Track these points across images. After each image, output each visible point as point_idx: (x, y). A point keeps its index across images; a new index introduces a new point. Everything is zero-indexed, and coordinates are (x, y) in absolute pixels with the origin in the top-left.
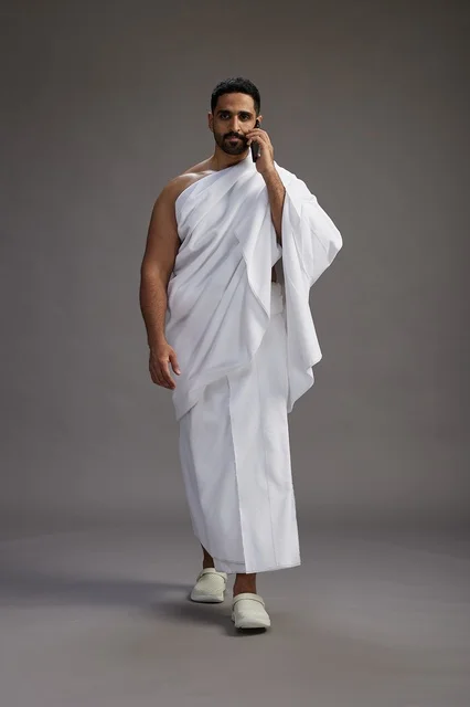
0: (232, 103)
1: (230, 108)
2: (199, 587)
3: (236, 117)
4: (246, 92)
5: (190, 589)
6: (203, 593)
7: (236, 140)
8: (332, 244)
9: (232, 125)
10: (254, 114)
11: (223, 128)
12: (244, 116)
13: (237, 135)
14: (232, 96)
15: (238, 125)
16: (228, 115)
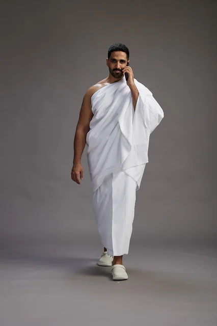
0: (117, 56)
1: (116, 58)
2: (102, 259)
3: (119, 62)
4: (123, 51)
5: (98, 260)
6: (103, 262)
7: (119, 72)
8: (159, 115)
9: (116, 65)
10: (126, 60)
11: (113, 66)
12: (122, 61)
13: (119, 70)
14: (117, 53)
15: (119, 65)
16: (115, 61)
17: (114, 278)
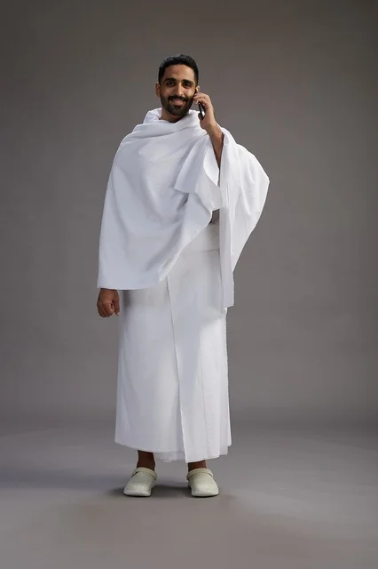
0: (177, 73)
1: (175, 76)
3: (180, 84)
4: (188, 65)
9: (177, 90)
15: (181, 91)
16: (173, 82)
17: (194, 493)
